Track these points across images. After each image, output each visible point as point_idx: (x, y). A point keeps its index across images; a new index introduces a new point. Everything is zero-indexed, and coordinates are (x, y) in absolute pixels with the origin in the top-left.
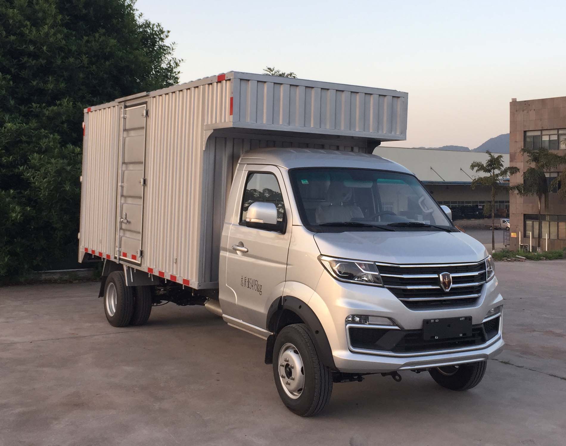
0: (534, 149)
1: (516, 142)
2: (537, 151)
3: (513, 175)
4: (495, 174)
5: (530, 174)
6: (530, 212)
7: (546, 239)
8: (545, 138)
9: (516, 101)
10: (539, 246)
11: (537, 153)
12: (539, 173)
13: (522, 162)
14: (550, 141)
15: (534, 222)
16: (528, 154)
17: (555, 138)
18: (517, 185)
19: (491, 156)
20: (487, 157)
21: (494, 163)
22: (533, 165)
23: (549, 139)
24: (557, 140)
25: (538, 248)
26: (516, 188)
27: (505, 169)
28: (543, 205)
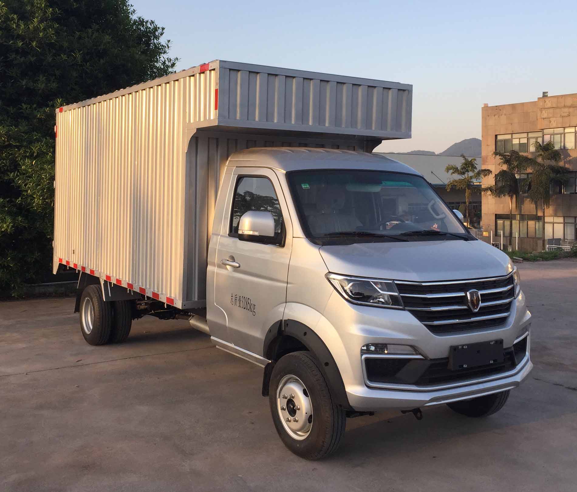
0: (505, 152)
1: (488, 145)
2: (508, 154)
3: (486, 177)
4: (469, 176)
5: (502, 175)
6: (500, 212)
7: (516, 237)
8: (516, 141)
9: (488, 107)
10: (510, 244)
11: (508, 156)
12: (510, 175)
13: (493, 164)
14: (520, 144)
15: (505, 221)
16: (500, 157)
17: (524, 141)
18: (490, 187)
19: (465, 159)
20: (462, 161)
21: (469, 165)
22: (505, 167)
23: (520, 142)
24: (526, 143)
25: (509, 245)
26: (489, 189)
27: (478, 171)
28: (514, 205)
